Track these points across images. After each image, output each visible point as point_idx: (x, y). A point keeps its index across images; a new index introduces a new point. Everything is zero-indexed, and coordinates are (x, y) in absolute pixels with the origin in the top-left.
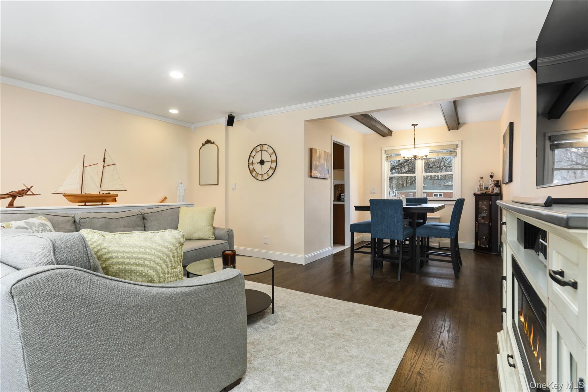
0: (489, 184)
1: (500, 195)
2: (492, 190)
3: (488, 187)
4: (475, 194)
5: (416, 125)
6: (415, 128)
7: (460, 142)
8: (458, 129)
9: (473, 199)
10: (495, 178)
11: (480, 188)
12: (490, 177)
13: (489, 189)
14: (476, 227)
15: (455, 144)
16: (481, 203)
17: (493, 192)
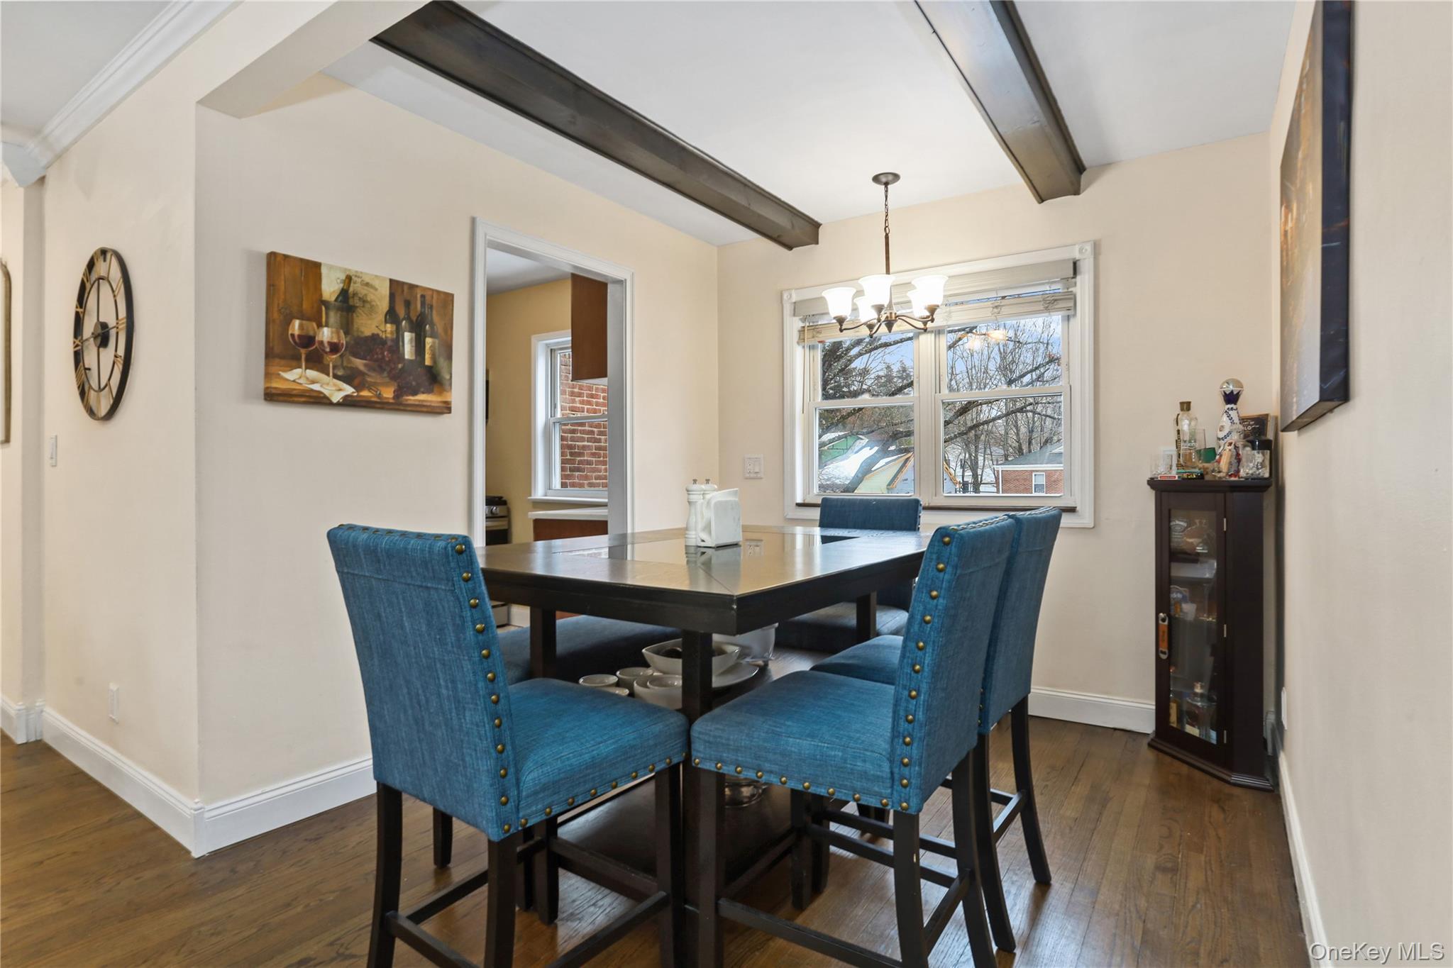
0: (1221, 435)
1: (1272, 489)
2: (1230, 464)
3: (1213, 449)
4: (1153, 483)
5: (890, 178)
6: (886, 191)
7: (1089, 248)
8: (1077, 192)
9: (1147, 502)
10: (1250, 406)
11: (1179, 456)
12: (1221, 399)
13: (1218, 457)
14: (1161, 633)
15: (1069, 260)
16: (1184, 524)
17: (1238, 471)
